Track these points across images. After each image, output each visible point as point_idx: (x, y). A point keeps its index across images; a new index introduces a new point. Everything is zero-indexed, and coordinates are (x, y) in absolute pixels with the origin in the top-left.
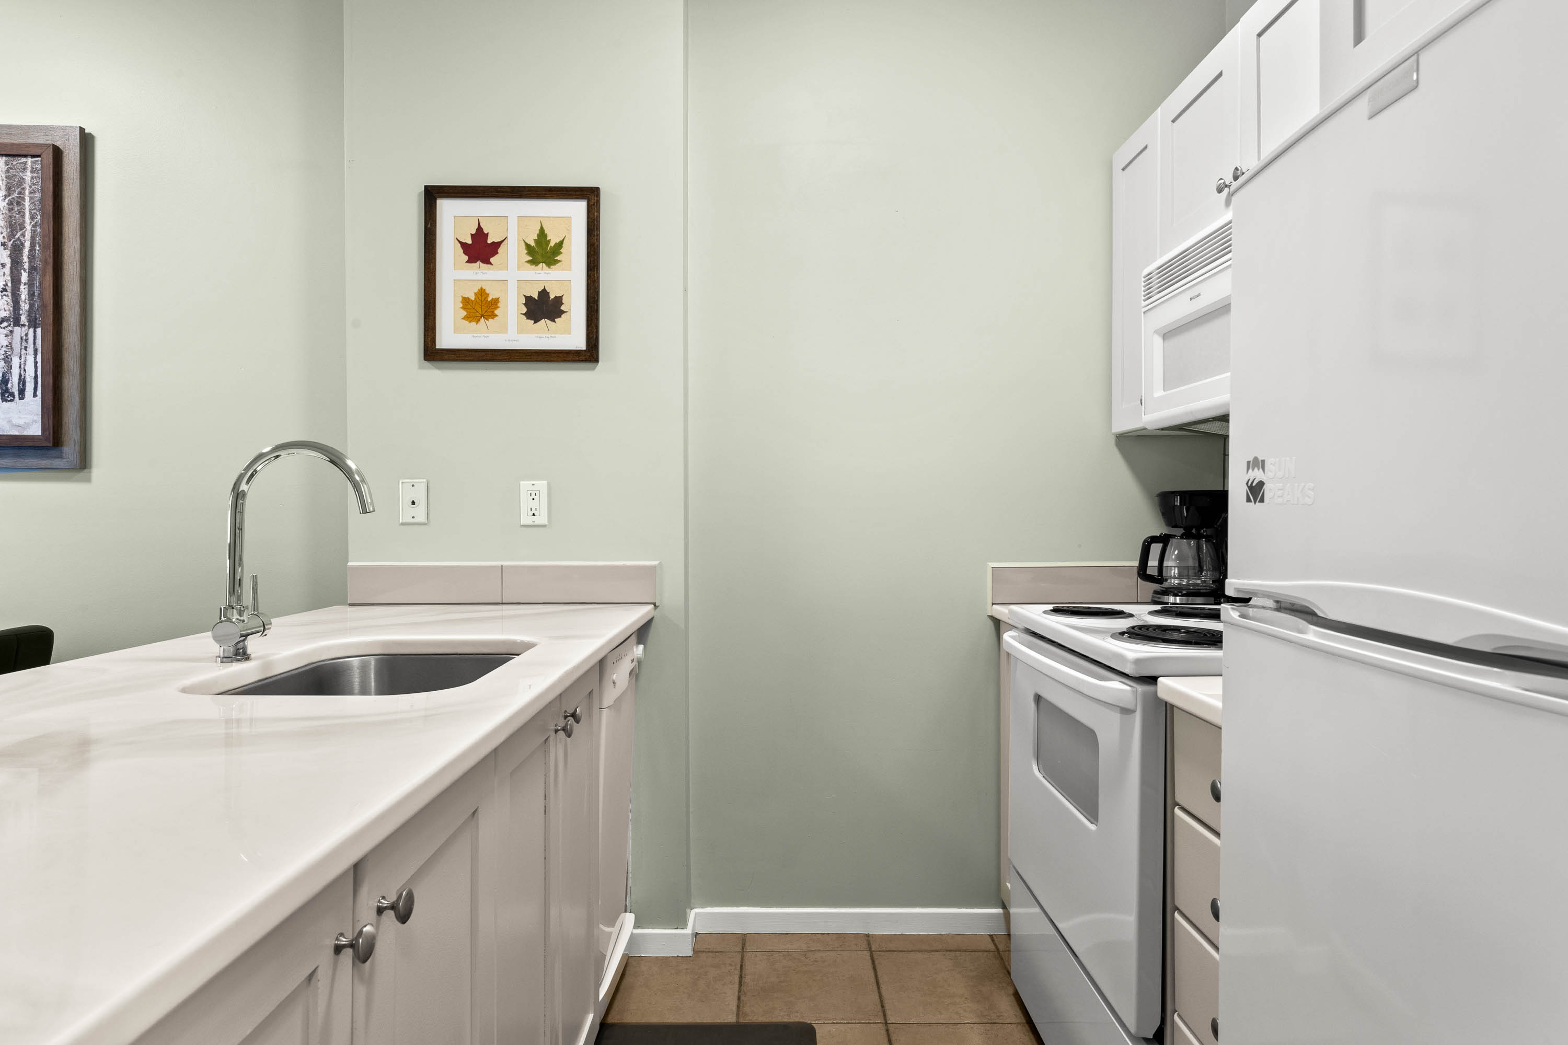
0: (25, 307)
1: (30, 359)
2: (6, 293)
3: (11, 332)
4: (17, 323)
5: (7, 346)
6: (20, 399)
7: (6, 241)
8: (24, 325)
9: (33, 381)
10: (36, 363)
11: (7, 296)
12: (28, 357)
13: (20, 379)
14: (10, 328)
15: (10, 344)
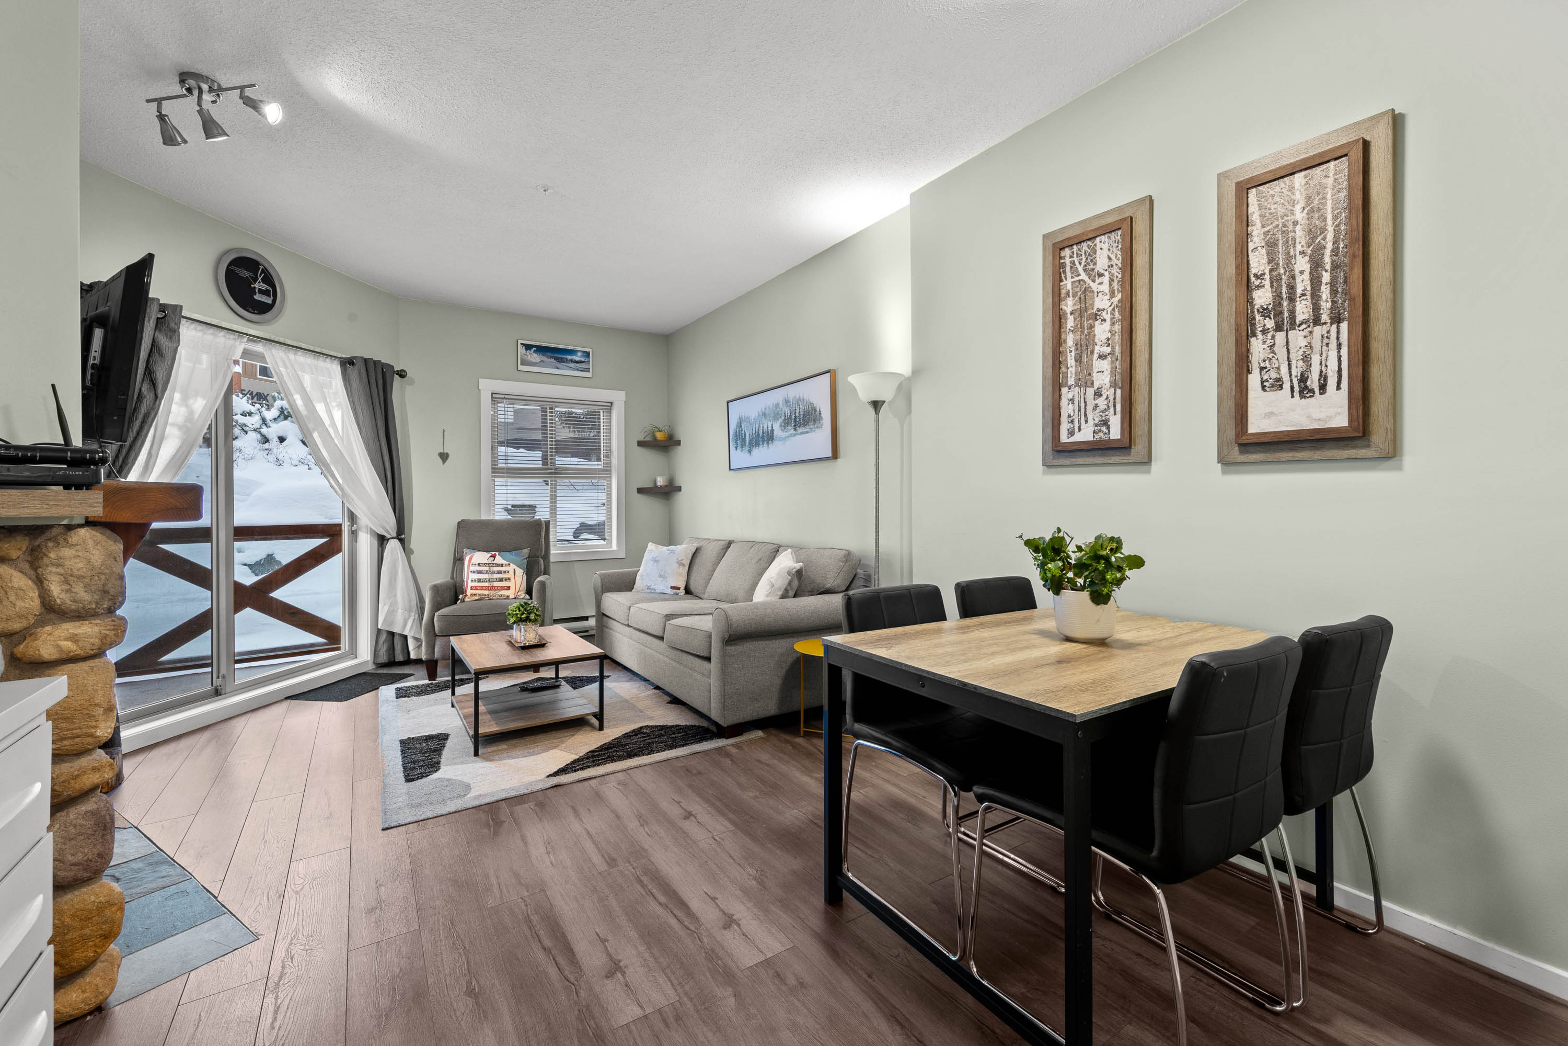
0: (1326, 305)
1: (1333, 354)
2: (1305, 297)
3: (1311, 332)
4: (1317, 321)
5: (1306, 346)
6: (1321, 394)
7: (1305, 248)
8: (1325, 323)
9: (1336, 375)
10: (1339, 358)
11: (1306, 299)
12: (1330, 353)
13: (1321, 375)
14: (1310, 329)
15: (1310, 343)
